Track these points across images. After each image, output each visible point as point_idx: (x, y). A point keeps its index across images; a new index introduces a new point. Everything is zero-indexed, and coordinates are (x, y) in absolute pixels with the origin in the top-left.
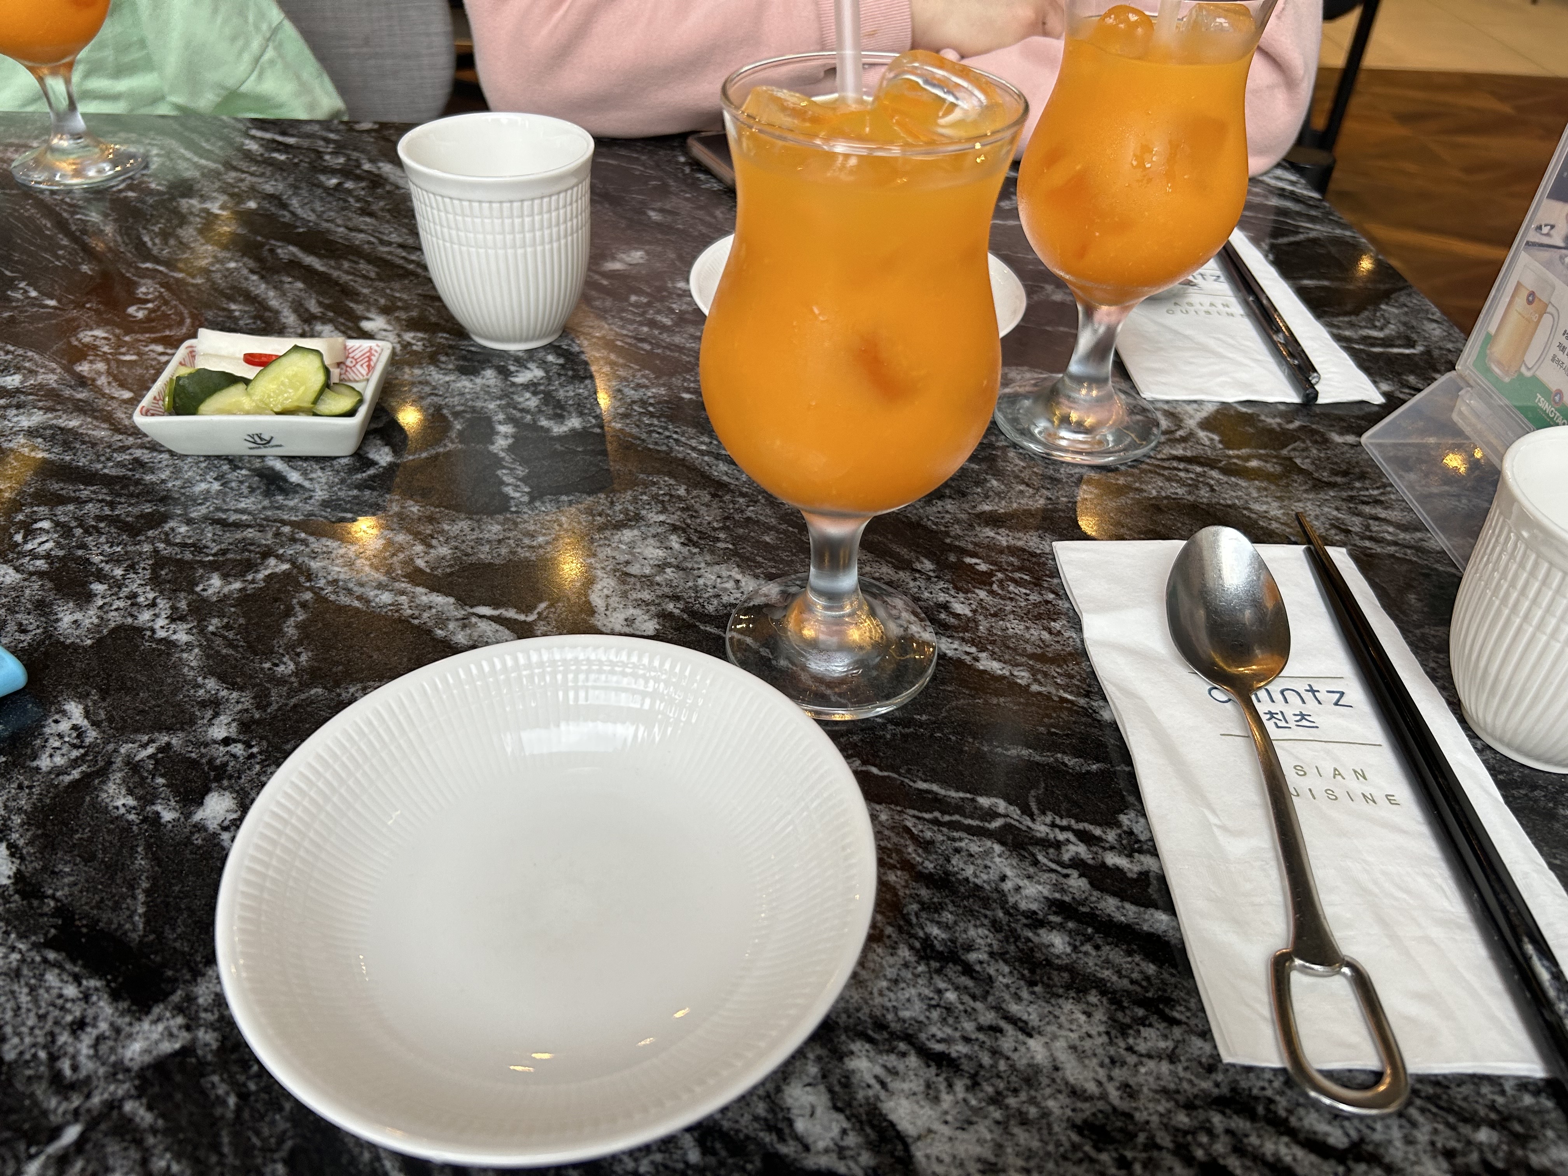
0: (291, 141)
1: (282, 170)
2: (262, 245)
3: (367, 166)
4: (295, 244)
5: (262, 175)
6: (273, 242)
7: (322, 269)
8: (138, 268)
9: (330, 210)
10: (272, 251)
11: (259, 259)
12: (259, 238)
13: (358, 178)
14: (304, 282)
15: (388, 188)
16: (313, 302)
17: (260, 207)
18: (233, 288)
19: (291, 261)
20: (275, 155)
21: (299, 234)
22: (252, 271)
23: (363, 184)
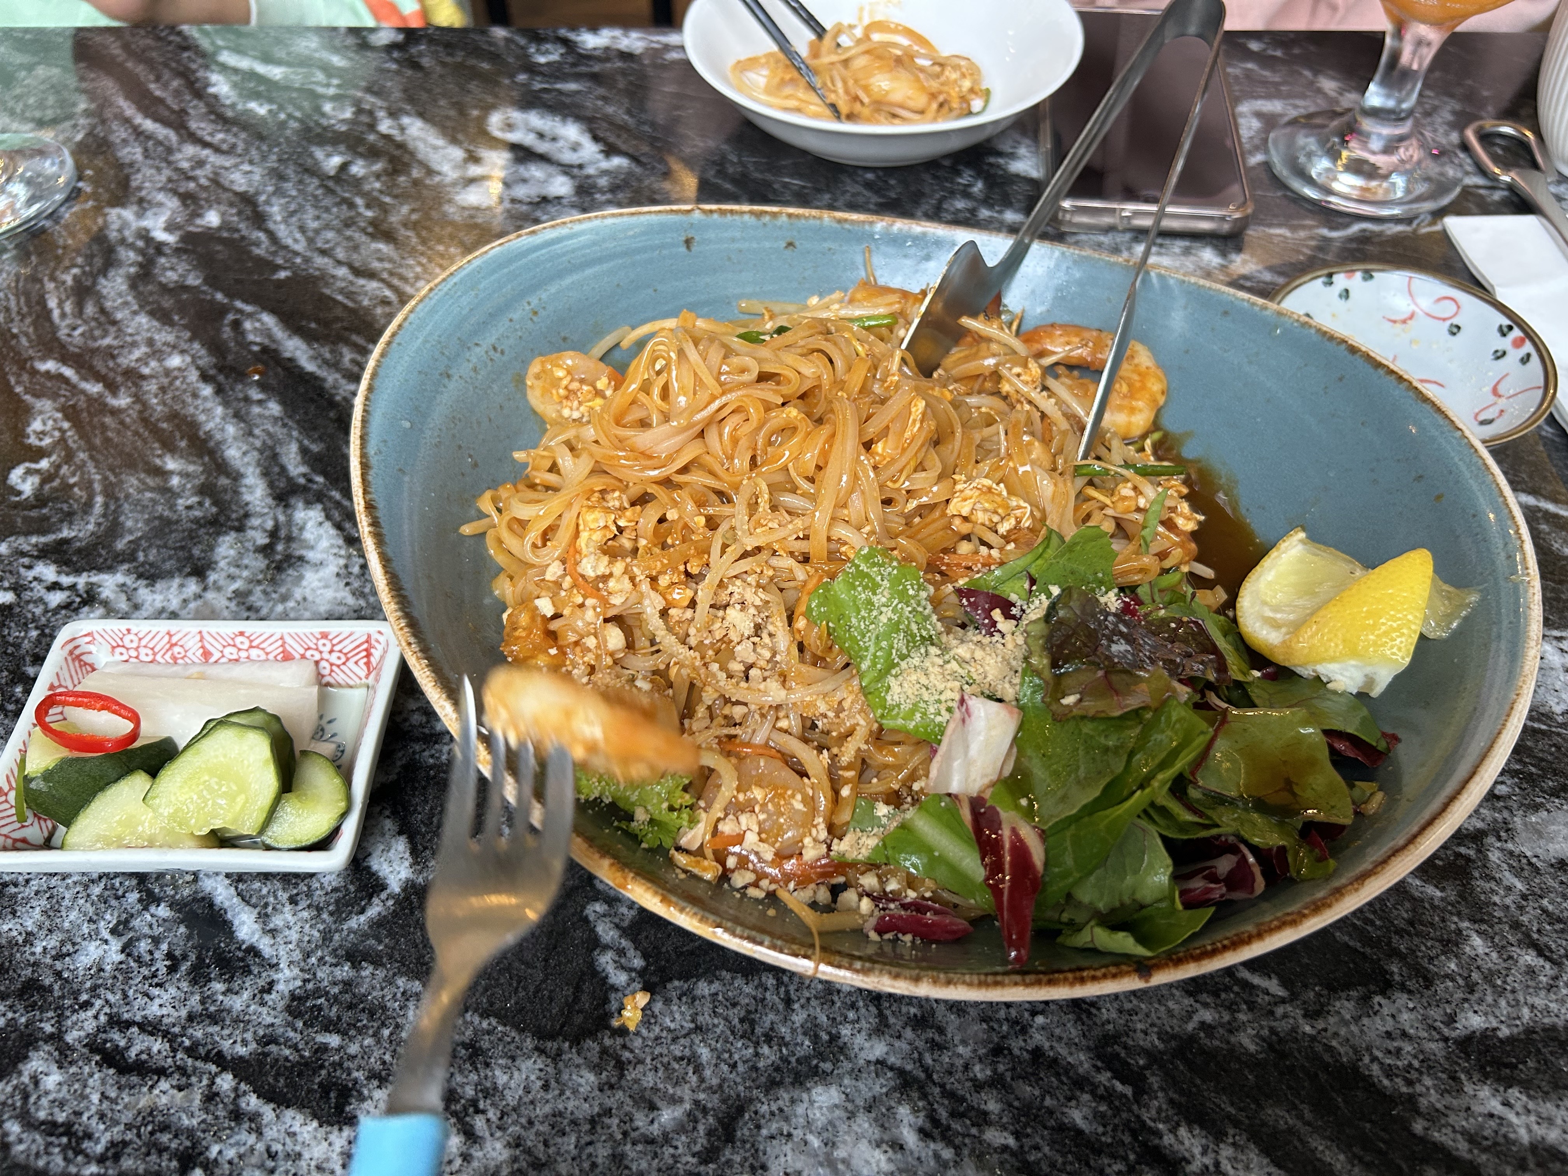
0: (276, 73)
1: (261, 138)
2: (223, 310)
3: (385, 126)
4: (273, 311)
5: (231, 151)
6: (239, 304)
7: (310, 367)
8: (34, 372)
9: (327, 227)
10: (236, 325)
11: (216, 347)
12: (219, 296)
13: (373, 154)
14: (283, 402)
15: (416, 173)
16: (294, 447)
17: (225, 225)
18: (174, 416)
19: (265, 350)
20: (253, 105)
21: (280, 284)
22: (205, 377)
23: (378, 167)
